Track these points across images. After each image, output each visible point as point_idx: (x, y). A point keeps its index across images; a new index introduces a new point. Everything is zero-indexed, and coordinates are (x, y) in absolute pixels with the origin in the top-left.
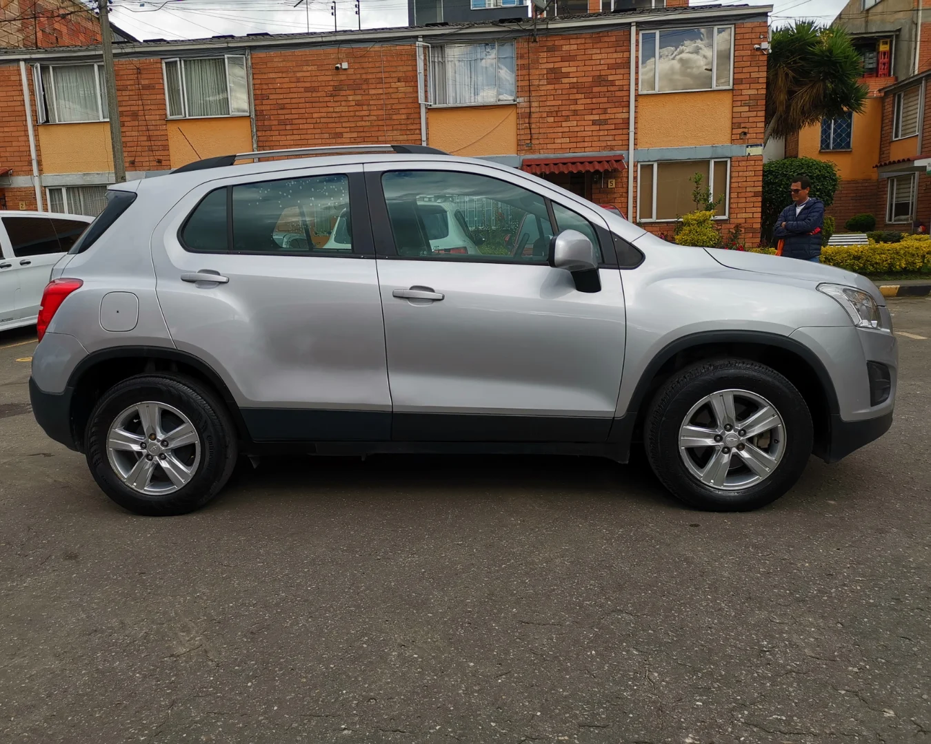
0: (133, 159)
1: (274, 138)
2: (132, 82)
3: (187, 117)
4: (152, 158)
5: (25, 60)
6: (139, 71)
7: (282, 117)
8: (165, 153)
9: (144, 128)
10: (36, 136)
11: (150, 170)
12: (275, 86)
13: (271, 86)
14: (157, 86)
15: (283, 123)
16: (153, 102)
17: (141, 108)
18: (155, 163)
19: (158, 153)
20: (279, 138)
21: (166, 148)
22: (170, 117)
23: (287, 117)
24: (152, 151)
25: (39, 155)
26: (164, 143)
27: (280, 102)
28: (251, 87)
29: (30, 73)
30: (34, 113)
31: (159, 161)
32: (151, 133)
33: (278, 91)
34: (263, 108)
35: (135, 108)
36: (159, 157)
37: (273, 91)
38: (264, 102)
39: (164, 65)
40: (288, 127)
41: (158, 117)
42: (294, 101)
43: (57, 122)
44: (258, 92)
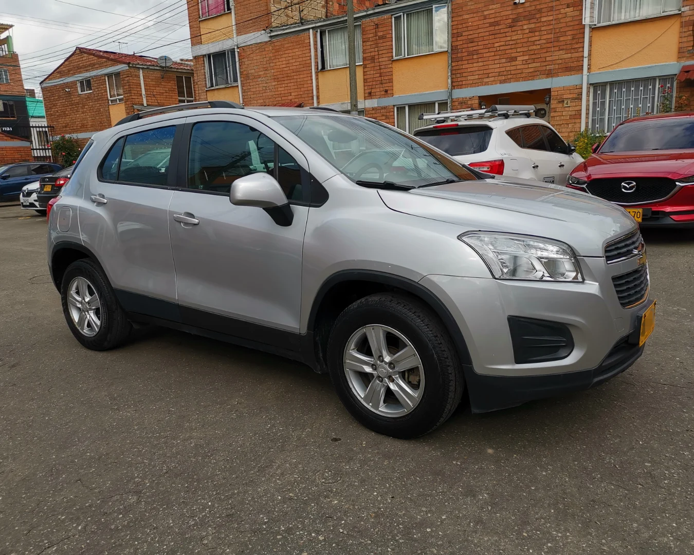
0: (370, 90)
1: (464, 67)
2: (372, 35)
3: (406, 57)
4: (382, 89)
5: (313, 28)
6: (377, 26)
7: (471, 49)
8: (391, 84)
9: (378, 68)
10: (317, 79)
11: (380, 98)
12: (467, 25)
13: (464, 25)
14: (388, 36)
15: (471, 54)
16: (385, 48)
17: (377, 53)
18: (383, 93)
19: (385, 85)
20: (467, 66)
21: (391, 81)
22: (395, 58)
23: (475, 48)
24: (382, 84)
25: (318, 92)
26: (390, 77)
27: (470, 37)
28: (450, 27)
29: (315, 37)
30: (317, 63)
31: (386, 91)
32: (382, 71)
33: (470, 28)
34: (458, 43)
35: (373, 54)
36: (386, 88)
37: (466, 29)
38: (459, 39)
39: (393, 19)
40: (475, 57)
41: (387, 59)
42: (480, 35)
43: (329, 69)
44: (455, 31)
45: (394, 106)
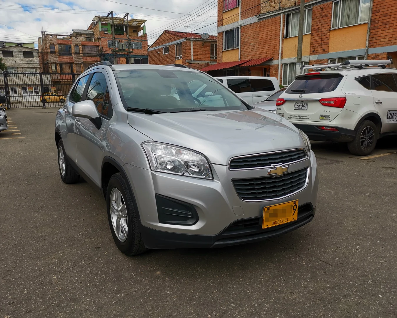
0: (314, 50)
1: (378, 33)
2: (319, 15)
3: (340, 27)
4: (321, 49)
5: (283, 13)
6: (322, 9)
7: (385, 21)
8: (327, 46)
9: (320, 35)
10: (283, 43)
11: (319, 54)
12: (384, 4)
13: (382, 5)
14: (329, 15)
15: (385, 24)
16: (326, 22)
17: (320, 26)
18: (322, 51)
19: (324, 46)
20: (381, 32)
21: (328, 43)
22: (332, 29)
23: (388, 20)
24: (322, 45)
25: (282, 51)
26: (327, 41)
27: (385, 13)
28: (371, 7)
29: (284, 18)
30: (283, 33)
31: (324, 50)
32: (322, 37)
33: (385, 7)
34: (376, 17)
35: (318, 27)
36: (324, 48)
37: (382, 7)
38: (377, 14)
39: (333, 4)
40: (387, 26)
41: (326, 29)
42: (393, 11)
43: (290, 37)
44: (375, 9)
45: (328, 59)
